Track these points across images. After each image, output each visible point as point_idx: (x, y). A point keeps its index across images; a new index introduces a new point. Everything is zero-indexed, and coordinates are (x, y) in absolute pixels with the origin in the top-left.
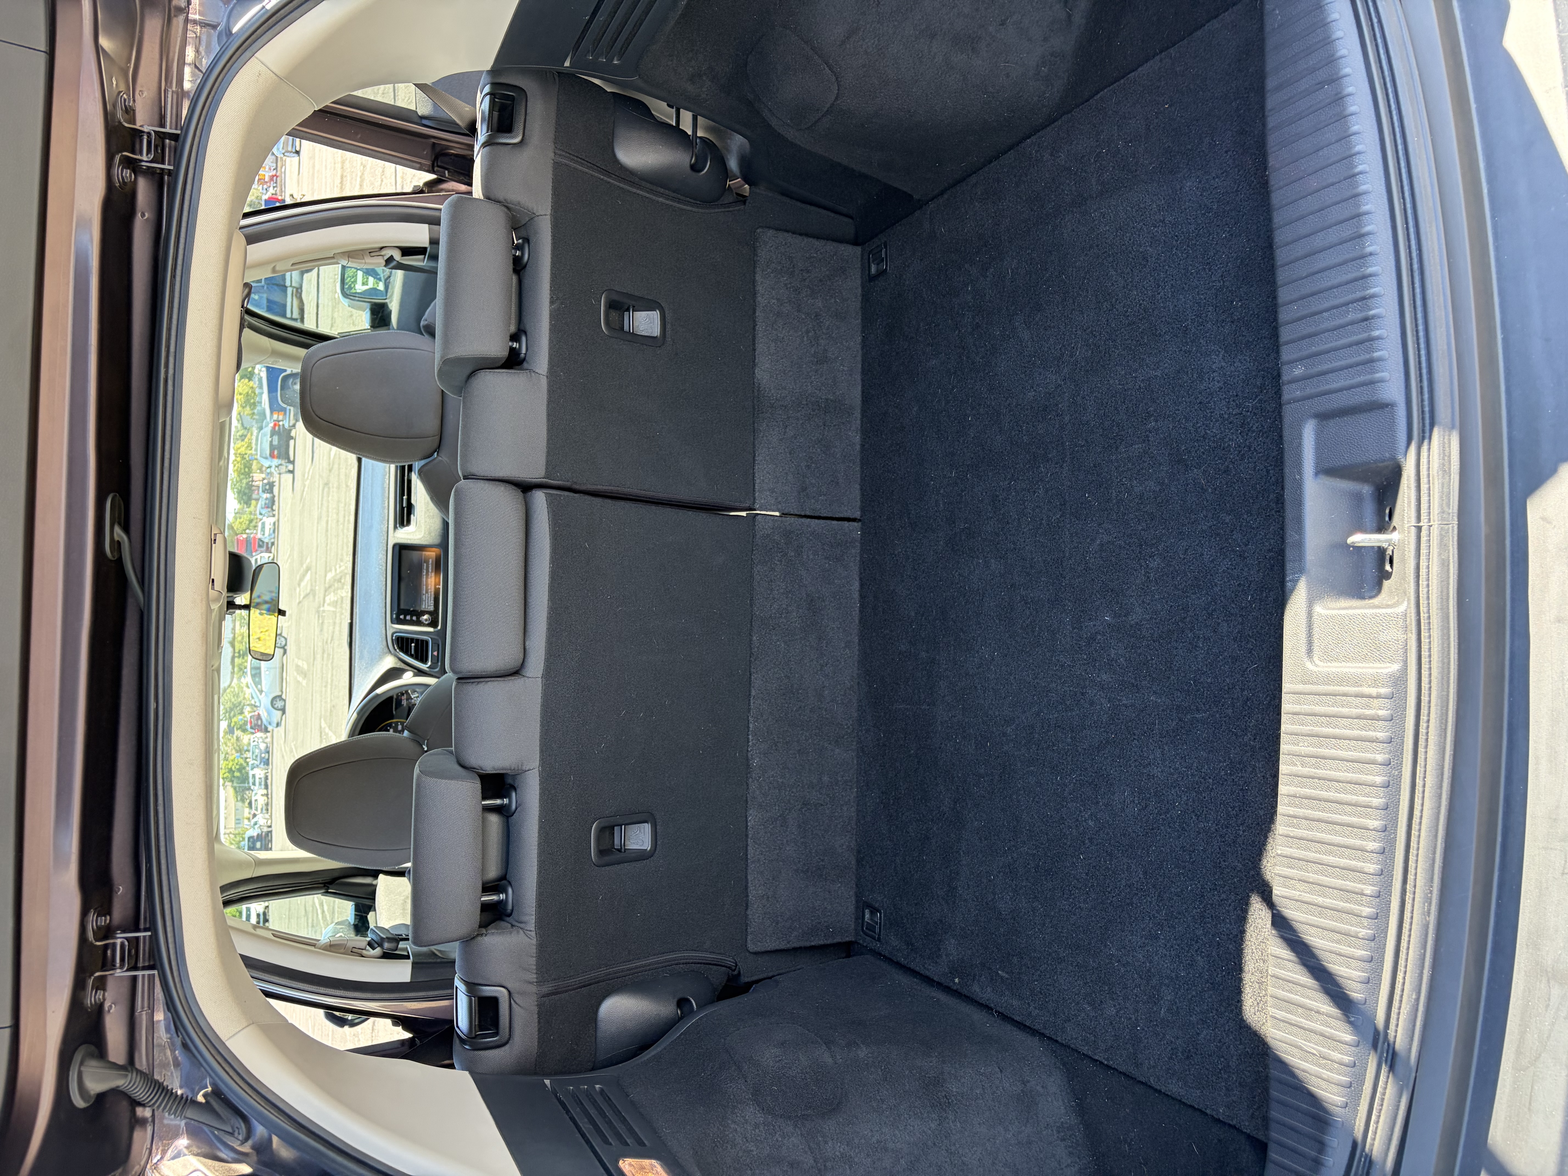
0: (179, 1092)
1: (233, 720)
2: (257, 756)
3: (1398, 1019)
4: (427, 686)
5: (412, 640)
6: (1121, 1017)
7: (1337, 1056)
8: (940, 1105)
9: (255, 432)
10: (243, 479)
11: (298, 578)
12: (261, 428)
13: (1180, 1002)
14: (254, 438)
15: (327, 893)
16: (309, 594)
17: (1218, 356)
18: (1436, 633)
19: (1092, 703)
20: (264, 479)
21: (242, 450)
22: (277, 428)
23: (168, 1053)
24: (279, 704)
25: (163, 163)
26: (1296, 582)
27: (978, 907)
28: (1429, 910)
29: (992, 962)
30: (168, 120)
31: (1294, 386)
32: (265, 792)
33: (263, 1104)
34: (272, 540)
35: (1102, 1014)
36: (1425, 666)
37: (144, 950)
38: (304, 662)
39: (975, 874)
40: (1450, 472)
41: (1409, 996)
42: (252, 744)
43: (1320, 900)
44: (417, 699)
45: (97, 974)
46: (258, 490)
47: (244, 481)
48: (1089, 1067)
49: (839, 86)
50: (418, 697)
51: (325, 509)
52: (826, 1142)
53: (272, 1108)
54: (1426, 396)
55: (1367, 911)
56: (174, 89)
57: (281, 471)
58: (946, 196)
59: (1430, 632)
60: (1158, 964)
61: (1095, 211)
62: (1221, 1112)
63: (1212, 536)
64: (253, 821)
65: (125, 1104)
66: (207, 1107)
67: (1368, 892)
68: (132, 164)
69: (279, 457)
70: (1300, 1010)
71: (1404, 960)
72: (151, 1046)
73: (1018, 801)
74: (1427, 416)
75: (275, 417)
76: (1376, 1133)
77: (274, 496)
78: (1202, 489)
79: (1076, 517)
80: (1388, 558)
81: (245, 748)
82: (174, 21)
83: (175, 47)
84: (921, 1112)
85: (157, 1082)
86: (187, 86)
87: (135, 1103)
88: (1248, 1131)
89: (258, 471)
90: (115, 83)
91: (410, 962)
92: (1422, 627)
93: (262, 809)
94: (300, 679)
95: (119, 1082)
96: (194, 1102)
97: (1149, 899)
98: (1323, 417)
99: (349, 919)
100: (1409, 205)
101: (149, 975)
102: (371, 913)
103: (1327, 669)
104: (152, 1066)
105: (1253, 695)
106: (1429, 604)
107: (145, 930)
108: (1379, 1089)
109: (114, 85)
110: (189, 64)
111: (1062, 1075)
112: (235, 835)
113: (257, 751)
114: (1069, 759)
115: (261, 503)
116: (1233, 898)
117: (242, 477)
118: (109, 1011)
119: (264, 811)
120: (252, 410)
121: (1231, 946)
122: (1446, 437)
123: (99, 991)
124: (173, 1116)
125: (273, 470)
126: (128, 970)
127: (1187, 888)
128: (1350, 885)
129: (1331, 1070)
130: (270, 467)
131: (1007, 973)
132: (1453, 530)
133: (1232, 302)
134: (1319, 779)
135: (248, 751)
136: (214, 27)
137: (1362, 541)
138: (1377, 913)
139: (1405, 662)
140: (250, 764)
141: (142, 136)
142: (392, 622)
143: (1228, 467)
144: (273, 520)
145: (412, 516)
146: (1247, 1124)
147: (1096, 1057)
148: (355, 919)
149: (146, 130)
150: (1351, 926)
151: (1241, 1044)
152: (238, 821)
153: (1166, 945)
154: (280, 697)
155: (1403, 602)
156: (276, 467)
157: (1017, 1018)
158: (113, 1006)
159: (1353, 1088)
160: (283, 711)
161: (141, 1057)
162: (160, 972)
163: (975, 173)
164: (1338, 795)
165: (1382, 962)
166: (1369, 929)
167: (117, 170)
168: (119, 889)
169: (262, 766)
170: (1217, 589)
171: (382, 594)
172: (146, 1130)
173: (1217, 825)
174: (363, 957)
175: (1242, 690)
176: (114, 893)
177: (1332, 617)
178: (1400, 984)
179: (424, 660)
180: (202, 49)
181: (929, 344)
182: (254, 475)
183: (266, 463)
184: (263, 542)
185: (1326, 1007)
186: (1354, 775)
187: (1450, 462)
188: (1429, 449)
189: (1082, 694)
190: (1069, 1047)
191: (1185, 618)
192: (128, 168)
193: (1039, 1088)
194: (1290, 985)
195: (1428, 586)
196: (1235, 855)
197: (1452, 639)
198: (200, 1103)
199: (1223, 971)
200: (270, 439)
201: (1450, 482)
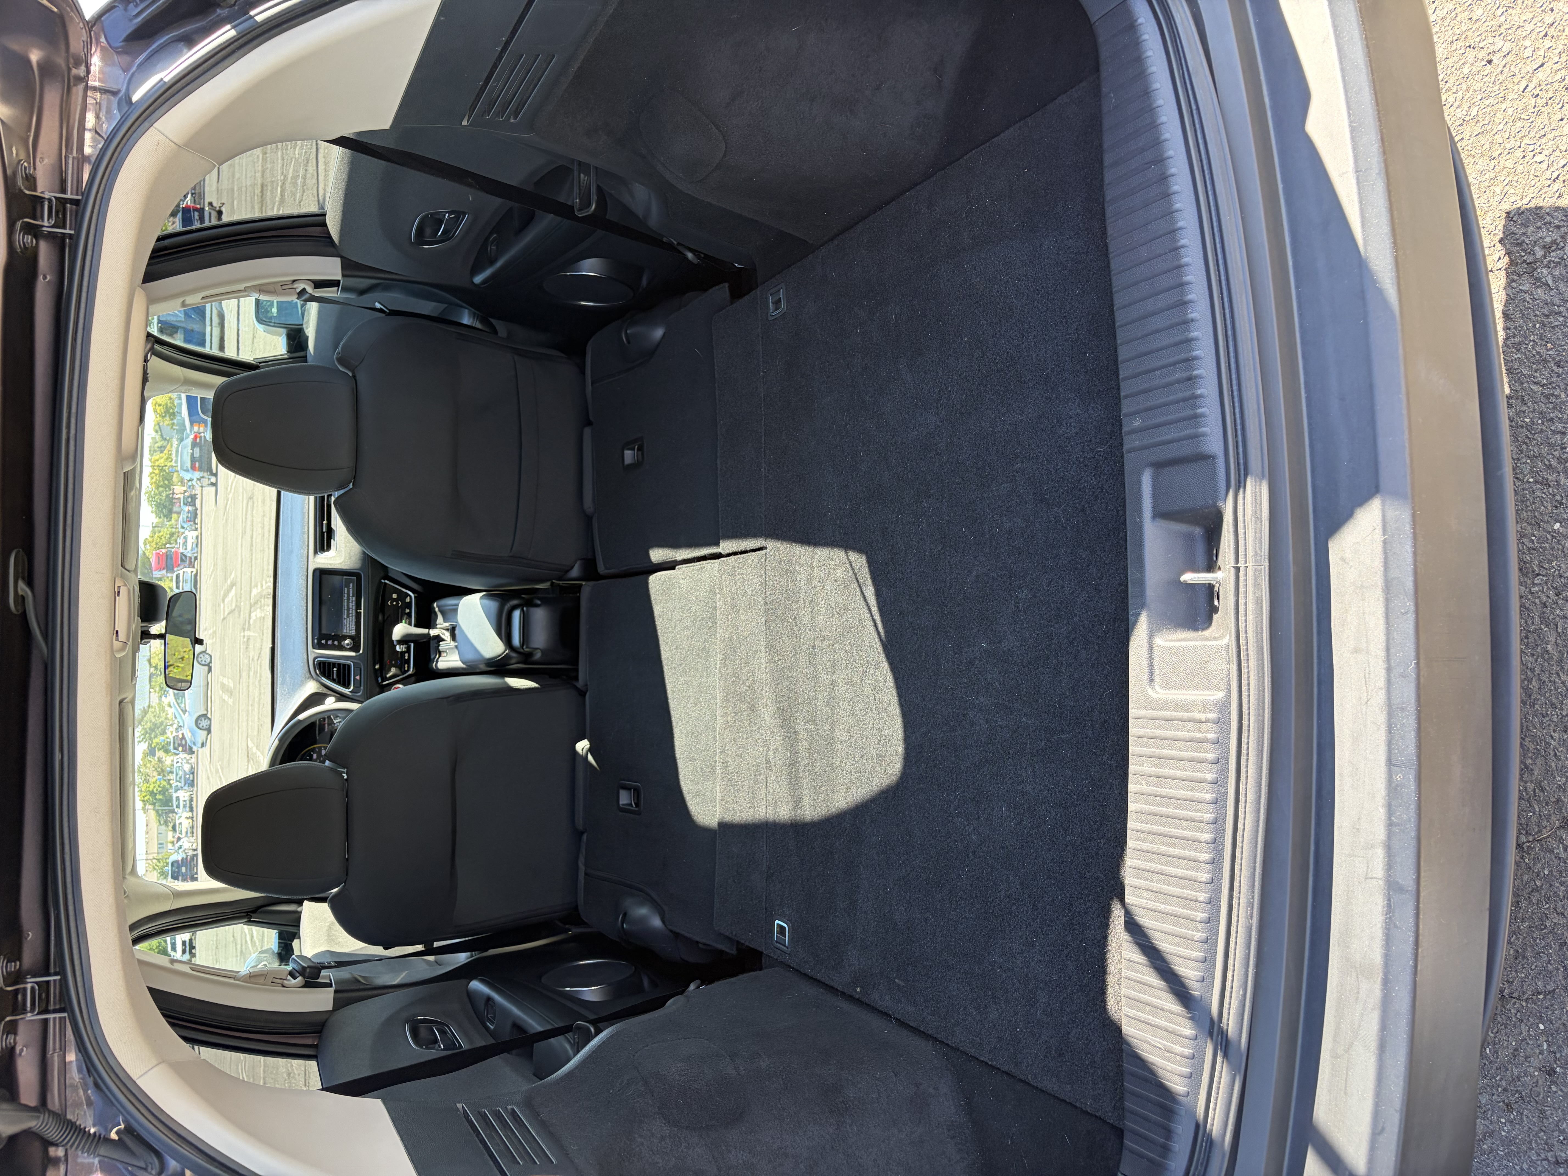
0: (92, 1131)
1: (154, 741)
2: (180, 778)
3: (1229, 1014)
4: (349, 711)
5: (334, 665)
6: (1003, 1020)
7: (1178, 1049)
8: (838, 1110)
9: (175, 443)
10: (163, 491)
11: (222, 593)
12: (182, 440)
13: (1053, 1004)
14: (174, 450)
15: (250, 922)
16: (234, 610)
17: (1074, 403)
18: (1253, 663)
19: (972, 724)
20: (185, 492)
21: (161, 462)
22: (198, 440)
23: (81, 1092)
24: (204, 723)
25: (64, 227)
26: (1137, 615)
27: (876, 919)
28: (1252, 914)
29: (889, 971)
30: (69, 185)
31: (1133, 436)
32: (190, 814)
33: (174, 1139)
34: (195, 555)
35: (987, 1018)
36: (1245, 694)
37: (55, 994)
38: (230, 680)
39: (874, 888)
40: (1261, 519)
41: (1238, 993)
42: (176, 765)
43: (1163, 907)
44: (339, 723)
45: (8, 1019)
46: (180, 503)
47: (164, 494)
48: (976, 1068)
49: (726, 144)
50: (340, 722)
51: (249, 522)
52: (730, 1152)
53: (182, 1143)
54: (1241, 450)
55: (1201, 916)
56: (75, 154)
57: (204, 485)
58: (836, 242)
59: (1248, 663)
60: (1034, 969)
61: (967, 263)
62: (1089, 1105)
63: (1071, 570)
64: (177, 845)
65: (37, 1145)
66: (120, 1144)
67: (1201, 899)
68: (34, 231)
69: (201, 469)
70: (1148, 1008)
71: (1232, 960)
72: (63, 1087)
73: (911, 817)
74: (1242, 467)
75: (196, 429)
76: (1214, 1119)
77: (196, 509)
78: (1062, 526)
79: (955, 549)
80: (1216, 594)
81: (168, 769)
82: (74, 90)
83: (75, 114)
84: (820, 1118)
85: (69, 1121)
86: (88, 150)
87: (48, 1143)
88: (1111, 1121)
89: (179, 484)
90: (14, 152)
91: (332, 989)
92: (1242, 659)
93: (187, 832)
94: (226, 697)
95: (32, 1123)
96: (108, 1140)
97: (1026, 908)
98: (1159, 466)
99: (273, 947)
100: (1223, 278)
101: (60, 1018)
102: (295, 941)
103: (1165, 696)
104: (64, 1108)
105: (1109, 717)
106: (1247, 637)
107: (56, 974)
108: (1216, 1079)
109: (14, 155)
110: (90, 130)
111: (953, 1076)
112: (158, 860)
113: (181, 773)
114: (954, 776)
115: (183, 516)
116: (1096, 906)
117: (161, 489)
118: (20, 1054)
119: (189, 835)
120: (172, 420)
121: (1095, 951)
122: (1258, 487)
123: (9, 1036)
124: (86, 1154)
125: (194, 482)
126: (38, 1014)
127: (1057, 898)
128: (1186, 893)
129: (1174, 1062)
130: (191, 480)
131: (903, 981)
132: (1265, 570)
133: (1085, 354)
134: (1161, 797)
135: (172, 772)
136: (114, 93)
137: (1191, 580)
138: (1209, 918)
139: (1229, 689)
140: (173, 786)
141: (43, 202)
142: (314, 647)
143: (1084, 506)
144: (195, 534)
145: (332, 540)
146: (1110, 1115)
147: (982, 1059)
148: (279, 947)
149: (47, 197)
150: (1188, 930)
151: (1104, 1040)
152: (161, 846)
153: (1041, 952)
154: (205, 716)
155: (1226, 635)
156: (199, 479)
157: (912, 1024)
158: (25, 1049)
159: (1193, 1077)
160: (209, 730)
161: (53, 1097)
162: (71, 1015)
163: (861, 221)
164: (1176, 811)
165: (1215, 961)
166: (1203, 932)
167: (18, 237)
168: (29, 935)
169: (186, 788)
170: (1076, 619)
171: (303, 619)
172: (59, 1169)
173: (1082, 838)
174: (284, 987)
175: (1100, 713)
176: (24, 939)
177: (1170, 648)
178: (1230, 981)
179: (346, 685)
180: (102, 116)
181: (823, 382)
182: (175, 487)
183: (187, 476)
184: (186, 556)
185: (1172, 1005)
186: (1188, 793)
187: (1261, 509)
188: (1244, 497)
189: (964, 715)
190: (958, 1050)
191: (1050, 645)
192: (30, 234)
193: (931, 1090)
194: (1140, 985)
195: (1246, 620)
196: (1097, 867)
197: (1266, 669)
198: (114, 1140)
199: (1089, 974)
200: (191, 451)
201: (1261, 528)
